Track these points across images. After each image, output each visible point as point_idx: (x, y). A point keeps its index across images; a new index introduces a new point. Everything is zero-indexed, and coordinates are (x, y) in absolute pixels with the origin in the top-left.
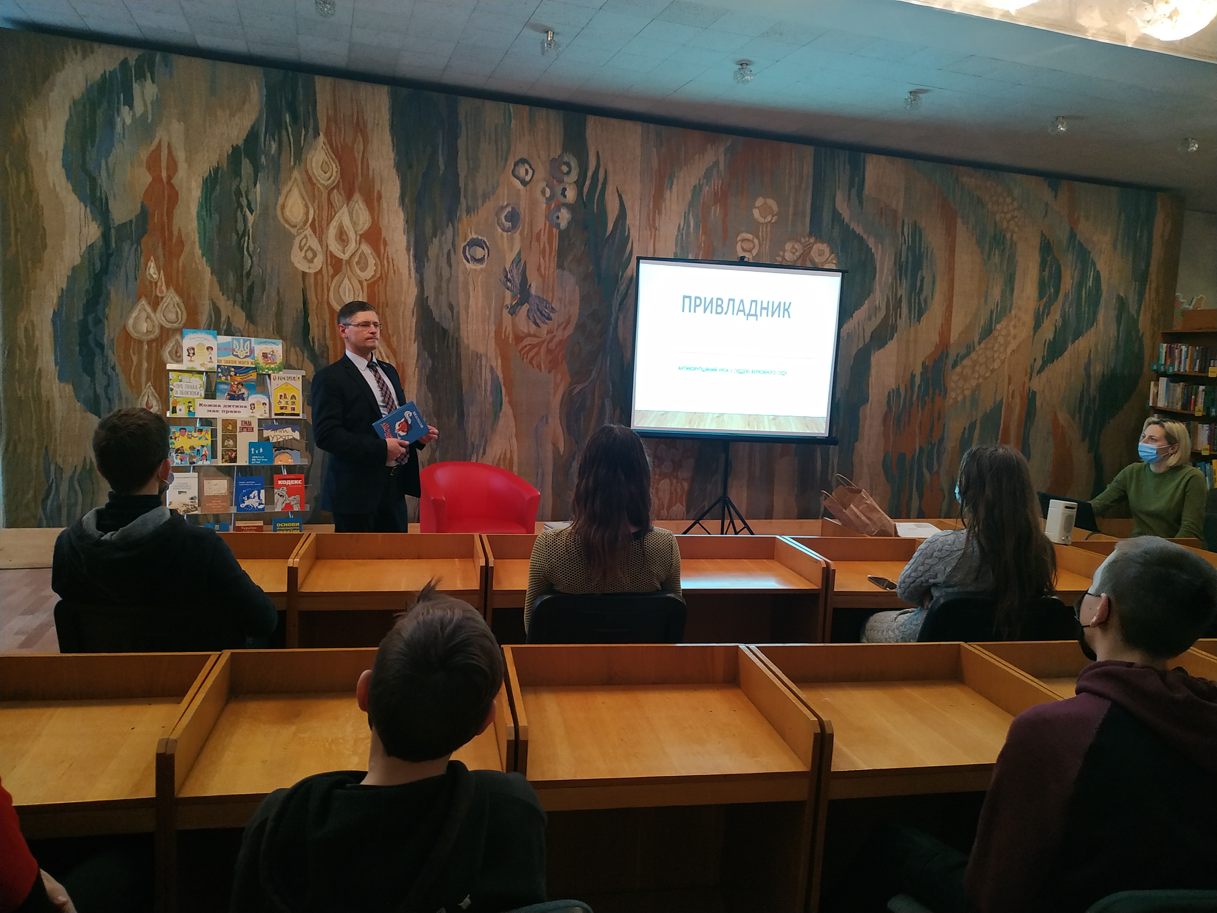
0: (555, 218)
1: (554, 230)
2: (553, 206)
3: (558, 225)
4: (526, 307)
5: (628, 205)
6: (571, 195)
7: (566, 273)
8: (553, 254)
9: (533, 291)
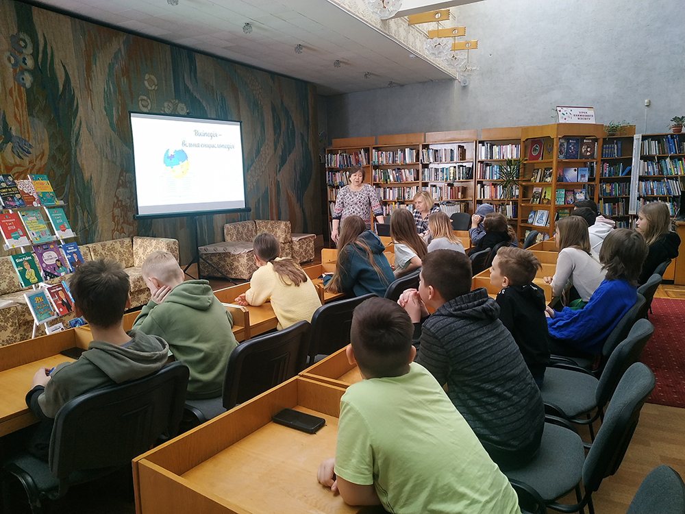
0: (21, 79)
1: (22, 88)
2: (18, 70)
3: (24, 85)
4: (10, 145)
5: (70, 73)
6: (30, 63)
7: (36, 120)
8: (24, 105)
9: (14, 134)
